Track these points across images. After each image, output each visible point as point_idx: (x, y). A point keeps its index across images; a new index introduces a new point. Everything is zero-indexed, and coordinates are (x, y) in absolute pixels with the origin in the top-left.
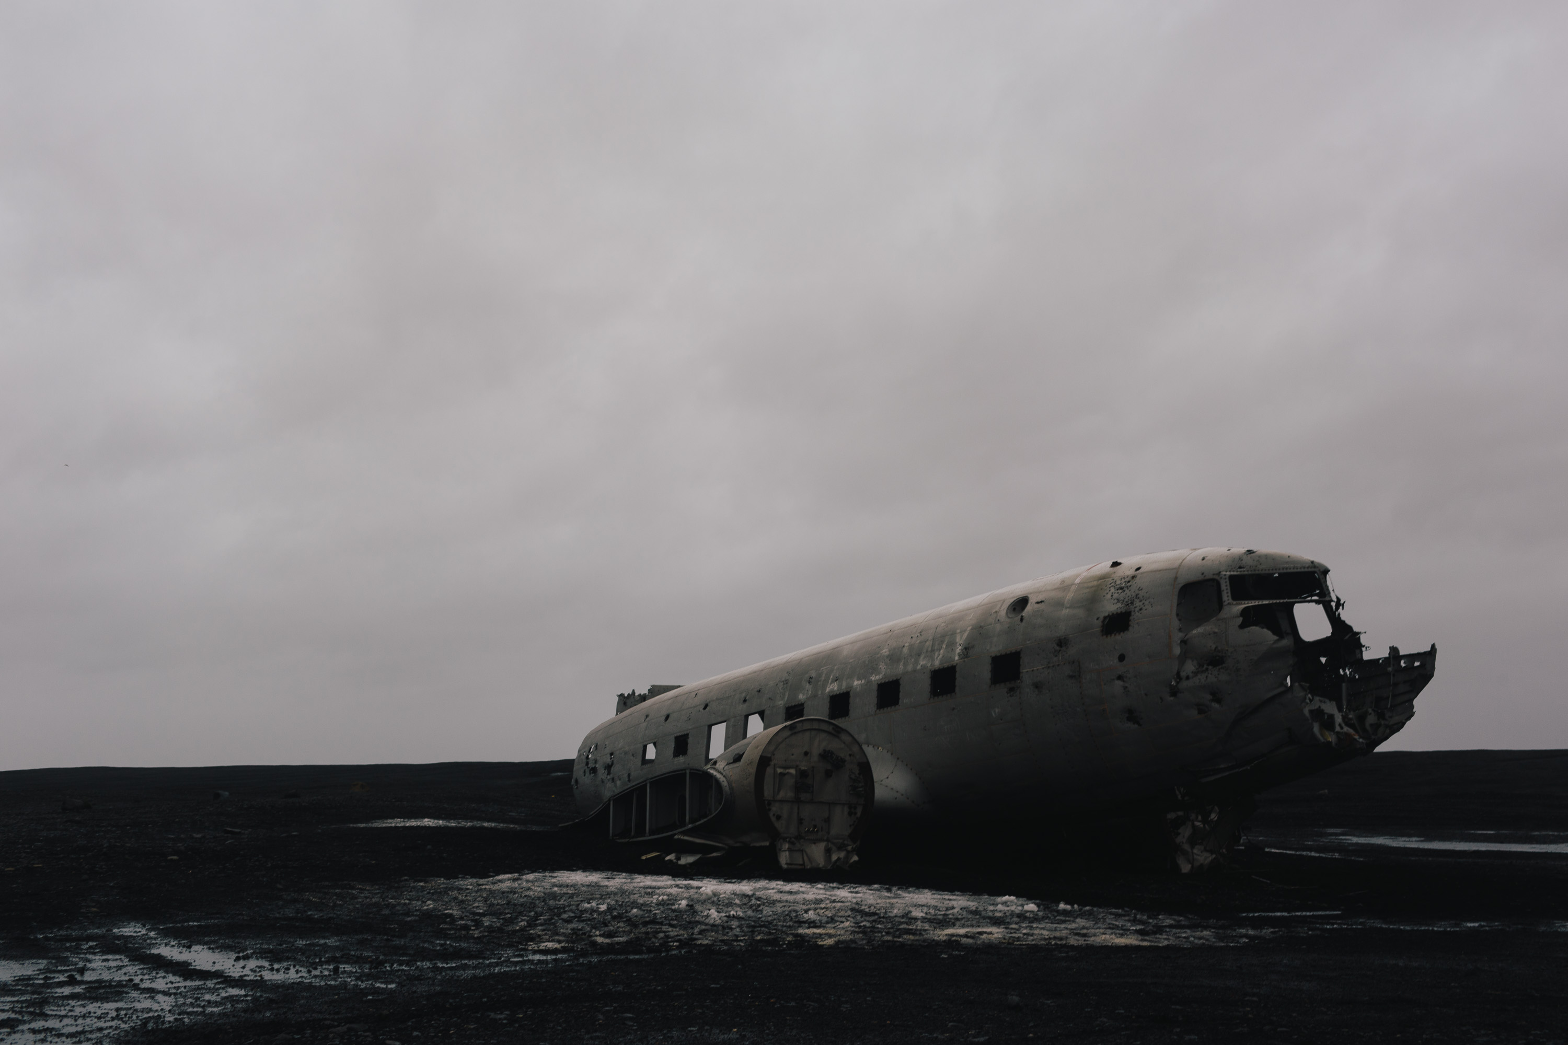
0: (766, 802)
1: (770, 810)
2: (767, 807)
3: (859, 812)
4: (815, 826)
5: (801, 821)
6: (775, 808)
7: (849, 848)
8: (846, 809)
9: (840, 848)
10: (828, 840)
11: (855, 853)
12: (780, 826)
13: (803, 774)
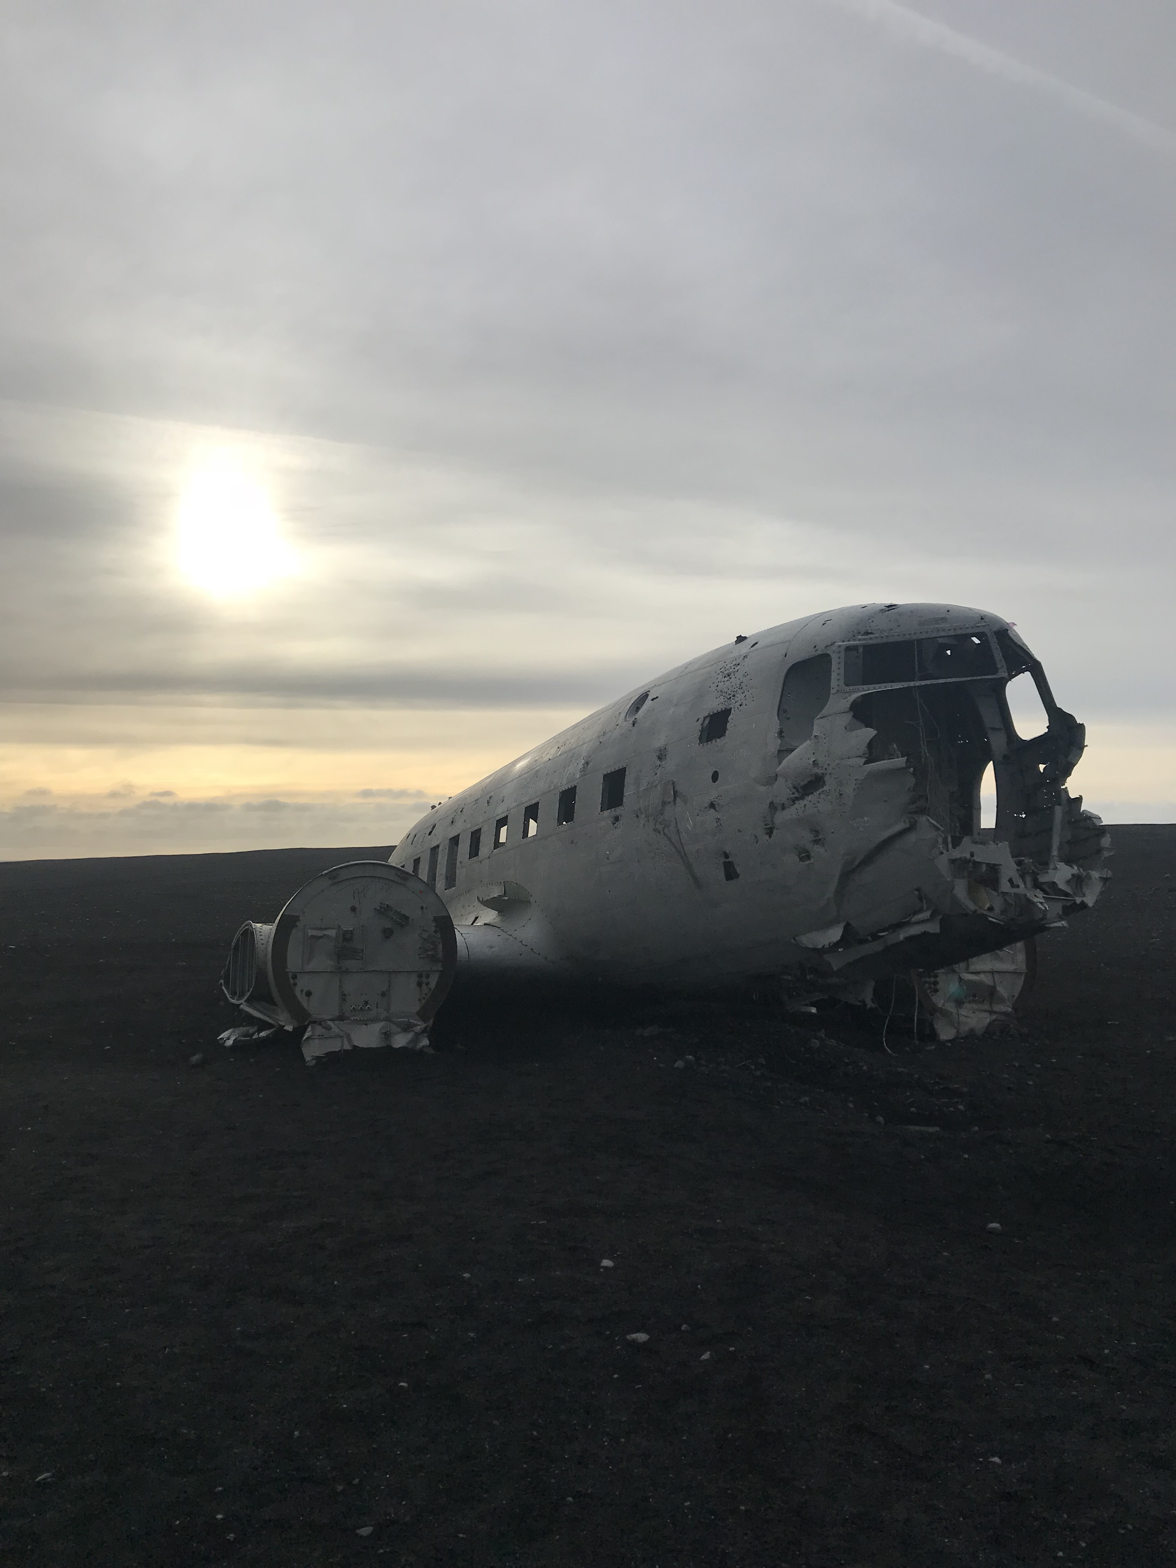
0: (290, 975)
1: (295, 984)
2: (292, 981)
3: (433, 981)
4: (366, 1003)
5: (343, 997)
6: (303, 983)
7: (418, 1029)
8: (414, 979)
9: (407, 1028)
10: (387, 1019)
11: (426, 1035)
12: (312, 1006)
13: (347, 937)
